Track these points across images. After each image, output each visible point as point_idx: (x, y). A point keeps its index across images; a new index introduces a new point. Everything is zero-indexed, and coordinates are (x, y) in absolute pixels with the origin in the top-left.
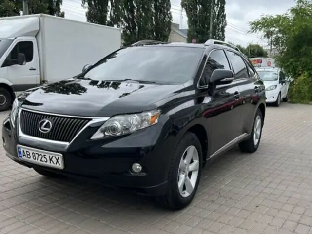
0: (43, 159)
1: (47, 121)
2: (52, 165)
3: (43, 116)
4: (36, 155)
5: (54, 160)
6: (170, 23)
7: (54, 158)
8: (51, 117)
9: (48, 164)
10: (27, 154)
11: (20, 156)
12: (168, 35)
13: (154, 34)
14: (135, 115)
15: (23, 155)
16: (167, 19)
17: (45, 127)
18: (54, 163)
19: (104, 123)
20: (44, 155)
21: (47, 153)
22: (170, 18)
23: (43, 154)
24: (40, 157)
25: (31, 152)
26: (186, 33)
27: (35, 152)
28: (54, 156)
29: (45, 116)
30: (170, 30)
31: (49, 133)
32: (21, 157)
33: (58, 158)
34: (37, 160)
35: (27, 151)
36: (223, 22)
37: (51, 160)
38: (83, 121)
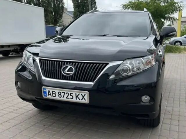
0: (69, 97)
1: (69, 67)
2: (78, 100)
3: (63, 63)
4: (62, 94)
5: (80, 97)
6: (63, 7)
7: (80, 95)
8: (71, 63)
9: (74, 100)
10: (53, 94)
11: (44, 96)
12: (62, 14)
13: (53, 13)
14: (141, 58)
15: (48, 95)
16: (61, 4)
17: (68, 71)
18: (80, 99)
19: (119, 65)
20: (71, 94)
21: (74, 92)
22: (63, 3)
23: (69, 93)
24: (66, 96)
25: (57, 92)
26: (73, 13)
27: (61, 92)
28: (80, 93)
29: (66, 63)
30: (63, 11)
31: (72, 76)
32: (46, 96)
33: (85, 95)
34: (63, 97)
35: (53, 91)
36: (94, 6)
37: (77, 97)
38: (101, 65)
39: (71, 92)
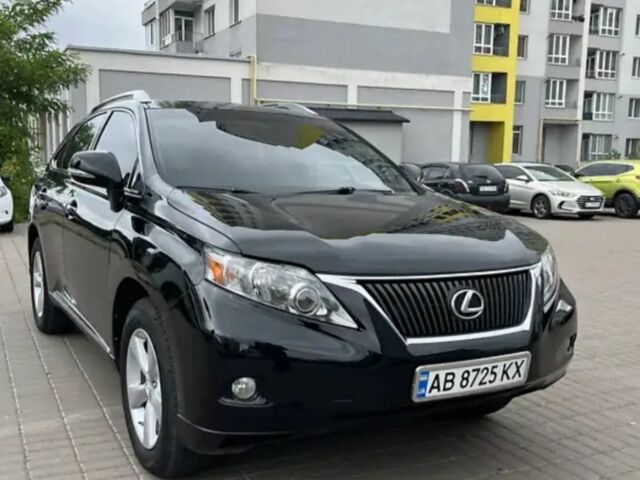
0: (488, 378)
1: (470, 293)
4: (472, 376)
7: (513, 365)
9: (497, 383)
10: (446, 382)
11: (417, 396)
15: (432, 388)
17: (469, 306)
18: (509, 378)
20: (492, 368)
21: (500, 361)
23: (490, 366)
24: (480, 377)
25: (459, 373)
27: (470, 369)
28: (514, 362)
31: (480, 318)
33: (523, 363)
34: (472, 385)
35: (447, 375)
37: (504, 373)
39: (495, 364)
